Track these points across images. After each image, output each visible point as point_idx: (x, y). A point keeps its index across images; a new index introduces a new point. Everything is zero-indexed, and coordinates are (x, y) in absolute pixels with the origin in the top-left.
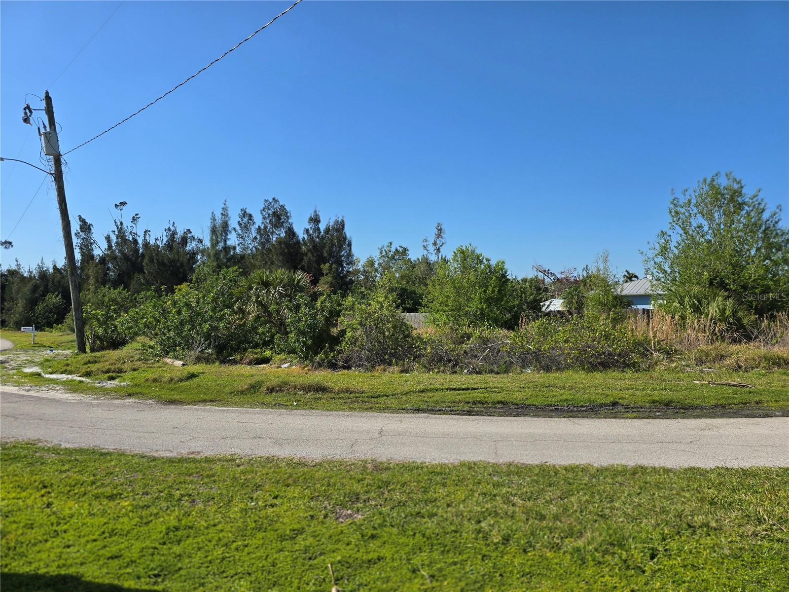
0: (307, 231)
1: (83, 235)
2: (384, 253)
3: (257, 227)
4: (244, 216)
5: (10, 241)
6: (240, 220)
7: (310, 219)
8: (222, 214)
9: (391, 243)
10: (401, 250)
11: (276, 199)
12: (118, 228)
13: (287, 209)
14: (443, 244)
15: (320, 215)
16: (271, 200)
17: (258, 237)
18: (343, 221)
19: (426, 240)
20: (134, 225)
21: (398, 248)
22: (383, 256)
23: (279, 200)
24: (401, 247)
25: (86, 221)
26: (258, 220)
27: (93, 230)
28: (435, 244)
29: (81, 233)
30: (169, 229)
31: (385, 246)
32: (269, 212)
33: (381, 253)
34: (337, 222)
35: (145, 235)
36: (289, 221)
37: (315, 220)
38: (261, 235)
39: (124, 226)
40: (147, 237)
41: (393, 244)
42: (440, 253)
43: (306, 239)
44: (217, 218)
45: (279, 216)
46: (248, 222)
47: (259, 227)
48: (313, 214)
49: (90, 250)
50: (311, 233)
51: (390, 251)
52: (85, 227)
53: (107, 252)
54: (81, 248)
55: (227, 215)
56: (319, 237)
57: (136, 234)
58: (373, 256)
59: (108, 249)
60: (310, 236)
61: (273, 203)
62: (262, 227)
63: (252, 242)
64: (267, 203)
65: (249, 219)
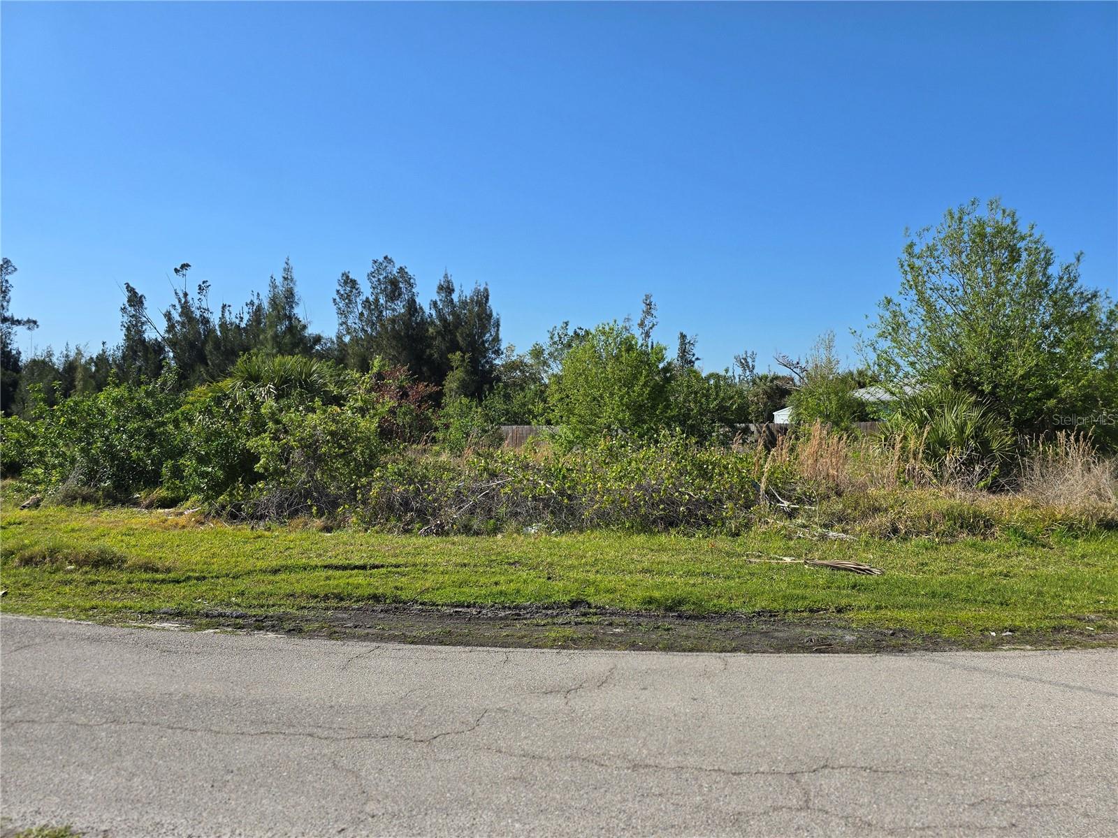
0: (435, 303)
1: (131, 310)
2: (556, 339)
3: (364, 299)
4: (346, 283)
5: (34, 319)
7: (439, 287)
8: (284, 278)
9: (567, 324)
10: (582, 333)
11: (389, 257)
12: (180, 302)
13: (409, 273)
14: (653, 325)
15: (453, 281)
16: (381, 259)
17: (365, 313)
18: (486, 290)
20: (202, 297)
21: (578, 330)
22: (555, 343)
23: (394, 259)
24: (580, 329)
25: (137, 291)
26: (366, 290)
27: (146, 304)
28: (642, 325)
30: (252, 303)
31: (558, 327)
32: (381, 277)
33: (552, 338)
34: (477, 292)
35: (223, 312)
36: (413, 290)
37: (447, 289)
38: (370, 310)
39: (189, 298)
40: (227, 314)
41: (569, 324)
42: (650, 338)
43: (434, 315)
44: (278, 284)
45: (394, 283)
46: (351, 291)
47: (367, 298)
48: (443, 279)
49: (140, 333)
50: (441, 307)
51: (566, 335)
52: (135, 300)
53: (167, 335)
54: (128, 329)
55: (292, 280)
56: (453, 313)
57: (208, 310)
58: (541, 343)
59: (168, 331)
60: (439, 311)
61: (384, 264)
62: (371, 299)
63: (357, 321)
64: (377, 264)
65: (353, 287)
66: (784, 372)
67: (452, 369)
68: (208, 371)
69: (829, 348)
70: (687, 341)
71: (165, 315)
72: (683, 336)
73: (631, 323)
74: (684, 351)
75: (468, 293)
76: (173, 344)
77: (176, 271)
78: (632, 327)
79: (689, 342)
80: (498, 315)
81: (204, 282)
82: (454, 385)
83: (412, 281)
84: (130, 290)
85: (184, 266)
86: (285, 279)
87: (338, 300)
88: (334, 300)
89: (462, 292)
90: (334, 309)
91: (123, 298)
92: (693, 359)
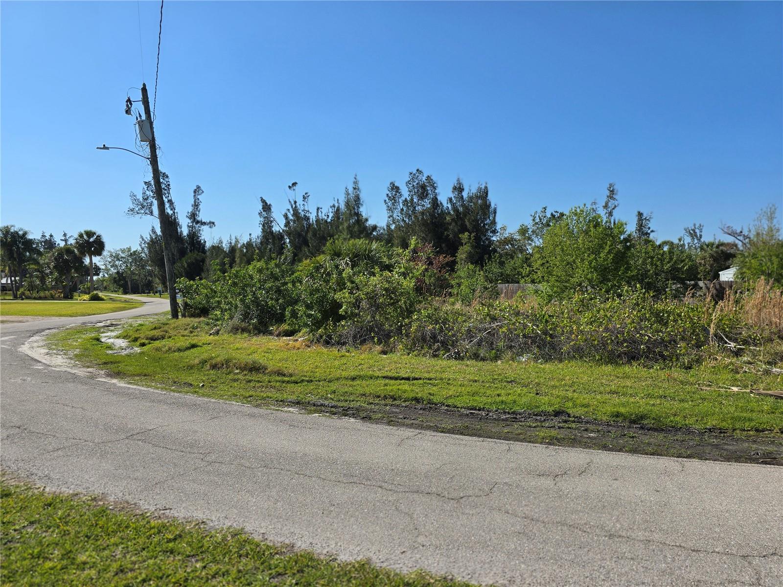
0: (451, 199)
1: (265, 214)
2: (537, 220)
3: (404, 199)
4: (392, 189)
5: (213, 221)
6: (388, 192)
7: (453, 188)
9: (545, 208)
10: (557, 215)
11: (420, 170)
12: (292, 207)
13: (434, 180)
14: (615, 207)
15: (464, 183)
16: (415, 172)
17: (405, 209)
18: (486, 187)
19: (595, 203)
20: (305, 203)
21: (554, 213)
22: (537, 223)
23: (423, 171)
24: (556, 212)
25: (267, 202)
26: (405, 193)
27: (272, 209)
28: (606, 207)
29: (263, 213)
30: (334, 206)
31: (539, 211)
32: (415, 184)
33: (534, 220)
34: (480, 189)
35: (318, 212)
36: (436, 191)
37: (459, 189)
38: (408, 207)
39: (298, 204)
40: (320, 214)
41: (548, 209)
42: (613, 218)
43: (450, 208)
44: (350, 192)
45: (423, 187)
46: (396, 194)
47: (406, 199)
48: (456, 182)
49: (271, 227)
50: (455, 202)
51: (545, 217)
52: (267, 207)
53: (285, 228)
54: (263, 226)
55: (358, 189)
56: (463, 205)
57: (309, 211)
58: (526, 224)
59: (286, 226)
60: (453, 205)
61: (417, 175)
62: (408, 199)
63: (399, 214)
64: (412, 175)
65: (397, 192)
66: (729, 239)
67: (462, 244)
68: (309, 250)
69: (771, 218)
70: (643, 218)
71: (284, 216)
72: (640, 214)
73: (597, 206)
74: (641, 226)
75: (474, 190)
76: (289, 234)
77: (290, 187)
78: (598, 209)
79: (645, 219)
80: (496, 205)
81: (306, 194)
82: (464, 256)
83: (435, 185)
84: (263, 201)
85: (294, 184)
86: (355, 189)
87: (387, 201)
88: (385, 201)
89: (470, 190)
90: (385, 207)
91: (260, 206)
92: (649, 231)
